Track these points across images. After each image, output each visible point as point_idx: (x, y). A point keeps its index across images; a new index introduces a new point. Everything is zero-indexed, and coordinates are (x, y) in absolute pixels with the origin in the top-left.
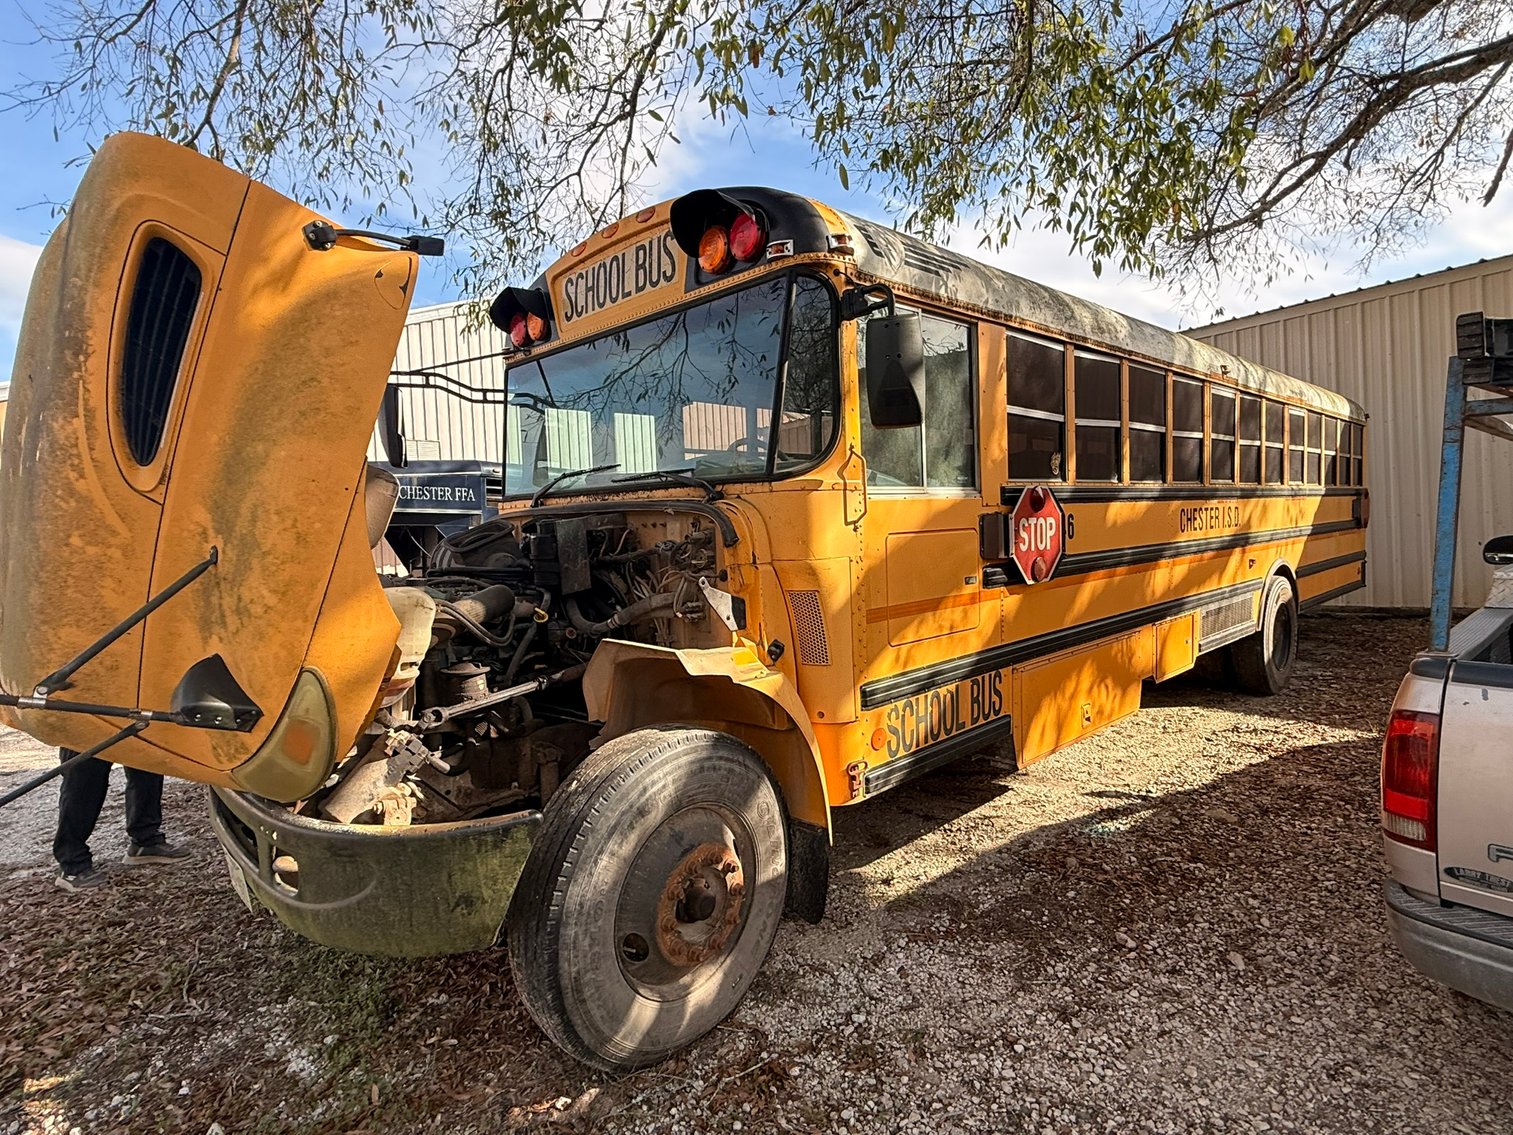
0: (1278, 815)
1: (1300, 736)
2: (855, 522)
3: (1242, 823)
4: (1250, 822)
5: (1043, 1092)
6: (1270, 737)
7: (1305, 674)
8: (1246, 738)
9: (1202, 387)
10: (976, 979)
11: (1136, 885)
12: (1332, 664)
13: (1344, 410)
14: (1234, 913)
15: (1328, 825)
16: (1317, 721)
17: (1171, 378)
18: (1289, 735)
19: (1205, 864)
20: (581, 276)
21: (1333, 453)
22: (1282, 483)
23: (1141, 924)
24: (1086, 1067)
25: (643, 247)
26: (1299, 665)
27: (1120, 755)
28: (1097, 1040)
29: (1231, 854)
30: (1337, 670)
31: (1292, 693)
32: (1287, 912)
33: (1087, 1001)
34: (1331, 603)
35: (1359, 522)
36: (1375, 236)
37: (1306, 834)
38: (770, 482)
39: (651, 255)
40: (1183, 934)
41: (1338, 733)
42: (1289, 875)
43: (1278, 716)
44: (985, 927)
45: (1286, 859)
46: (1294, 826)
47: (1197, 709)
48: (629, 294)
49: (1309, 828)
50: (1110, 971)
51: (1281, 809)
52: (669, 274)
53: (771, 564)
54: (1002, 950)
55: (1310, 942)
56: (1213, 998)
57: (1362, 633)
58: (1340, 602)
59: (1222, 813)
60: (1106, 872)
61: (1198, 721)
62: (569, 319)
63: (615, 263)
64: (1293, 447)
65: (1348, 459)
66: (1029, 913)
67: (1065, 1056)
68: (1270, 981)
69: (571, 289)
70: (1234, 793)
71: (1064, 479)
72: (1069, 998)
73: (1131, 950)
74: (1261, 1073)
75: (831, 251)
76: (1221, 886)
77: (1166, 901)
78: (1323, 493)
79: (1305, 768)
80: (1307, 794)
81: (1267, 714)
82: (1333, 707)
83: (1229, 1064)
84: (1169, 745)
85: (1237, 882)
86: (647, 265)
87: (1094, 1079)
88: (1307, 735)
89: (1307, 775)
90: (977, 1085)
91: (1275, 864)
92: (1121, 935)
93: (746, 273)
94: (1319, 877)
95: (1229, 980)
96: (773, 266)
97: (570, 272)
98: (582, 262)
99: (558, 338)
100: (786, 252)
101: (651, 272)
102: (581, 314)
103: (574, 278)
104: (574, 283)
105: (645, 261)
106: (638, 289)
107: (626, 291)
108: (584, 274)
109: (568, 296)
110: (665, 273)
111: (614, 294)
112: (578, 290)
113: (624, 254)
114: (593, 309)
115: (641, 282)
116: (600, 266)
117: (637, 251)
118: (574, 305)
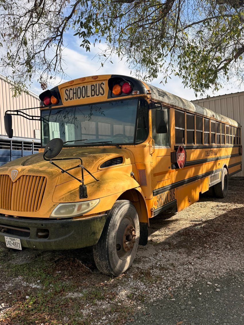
0: (230, 222)
1: (232, 206)
2: (151, 154)
3: (223, 224)
4: (225, 224)
5: (200, 269)
6: (225, 207)
7: (230, 193)
8: (220, 208)
9: (209, 121)
10: (179, 255)
11: (205, 237)
12: (236, 190)
13: (236, 125)
14: (226, 240)
15: (241, 223)
16: (235, 203)
17: (203, 119)
18: (229, 206)
19: (218, 232)
20: (71, 89)
21: (235, 136)
22: (225, 144)
23: (208, 243)
24: (206, 265)
25: (94, 85)
26: (229, 191)
27: (193, 213)
28: (207, 261)
29: (223, 230)
30: (237, 192)
31: (228, 197)
32: (236, 239)
33: (202, 256)
34: (233, 176)
35: (240, 154)
36: (242, 79)
37: (236, 225)
38: (135, 145)
39: (96, 88)
40: (217, 244)
41: (240, 205)
42: (235, 232)
43: (226, 202)
44: (177, 247)
45: (234, 230)
46: (234, 224)
47: (207, 202)
48: (89, 96)
49: (237, 224)
50: (205, 251)
51: (231, 221)
52: (102, 93)
53: (135, 163)
54: (182, 250)
55: (241, 243)
56: (226, 253)
57: (241, 183)
58: (235, 175)
59: (219, 222)
60: (198, 235)
61: (208, 205)
62: (67, 100)
63: (84, 88)
64: (227, 135)
65: (238, 138)
66: (185, 243)
67: (202, 264)
68: (235, 249)
69: (68, 92)
70: (220, 219)
71: (185, 144)
72: (199, 256)
73: (208, 248)
74: (237, 262)
75: (147, 94)
76: (222, 235)
77: (212, 239)
78: (233, 146)
79: (234, 213)
80: (236, 218)
81: (224, 202)
82: (238, 200)
83: (231, 262)
84: (203, 210)
85: (225, 235)
86: (95, 90)
87: (208, 266)
88: (233, 206)
89: (235, 214)
90: (187, 270)
91: (232, 231)
92: (205, 245)
93: (126, 96)
94: (241, 232)
95: (228, 250)
96: (134, 96)
97: (67, 88)
98: (72, 86)
99: (63, 105)
100: (138, 93)
101: (96, 92)
102: (71, 99)
103: (69, 89)
104: (69, 91)
105: (94, 89)
106: (92, 96)
107: (88, 96)
108: (72, 89)
109: (66, 94)
110: (101, 93)
111: (84, 96)
112: (70, 93)
113: (87, 86)
114: (76, 99)
115: (93, 94)
116: (78, 88)
117: (92, 86)
118: (69, 97)
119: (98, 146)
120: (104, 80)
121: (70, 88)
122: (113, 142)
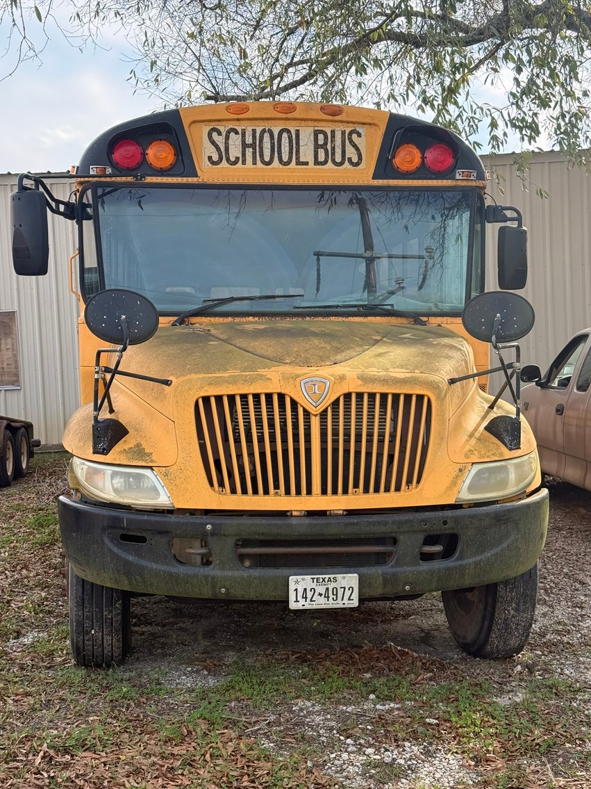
20: (234, 131)
25: (323, 133)
39: (333, 141)
48: (307, 163)
52: (355, 160)
62: (213, 163)
63: (285, 135)
69: (219, 140)
86: (329, 147)
93: (435, 181)
96: (460, 183)
97: (216, 123)
98: (238, 120)
99: (197, 176)
100: (472, 178)
101: (333, 154)
102: (235, 163)
103: (223, 130)
104: (224, 134)
105: (326, 143)
106: (317, 162)
107: (301, 160)
108: (240, 132)
109: (213, 143)
110: (350, 160)
111: (285, 158)
112: (230, 142)
113: (298, 131)
114: (255, 163)
115: (321, 157)
116: (263, 131)
117: (316, 133)
118: (223, 155)
119: (347, 317)
120: (363, 124)
121: (231, 126)
122: (395, 308)
